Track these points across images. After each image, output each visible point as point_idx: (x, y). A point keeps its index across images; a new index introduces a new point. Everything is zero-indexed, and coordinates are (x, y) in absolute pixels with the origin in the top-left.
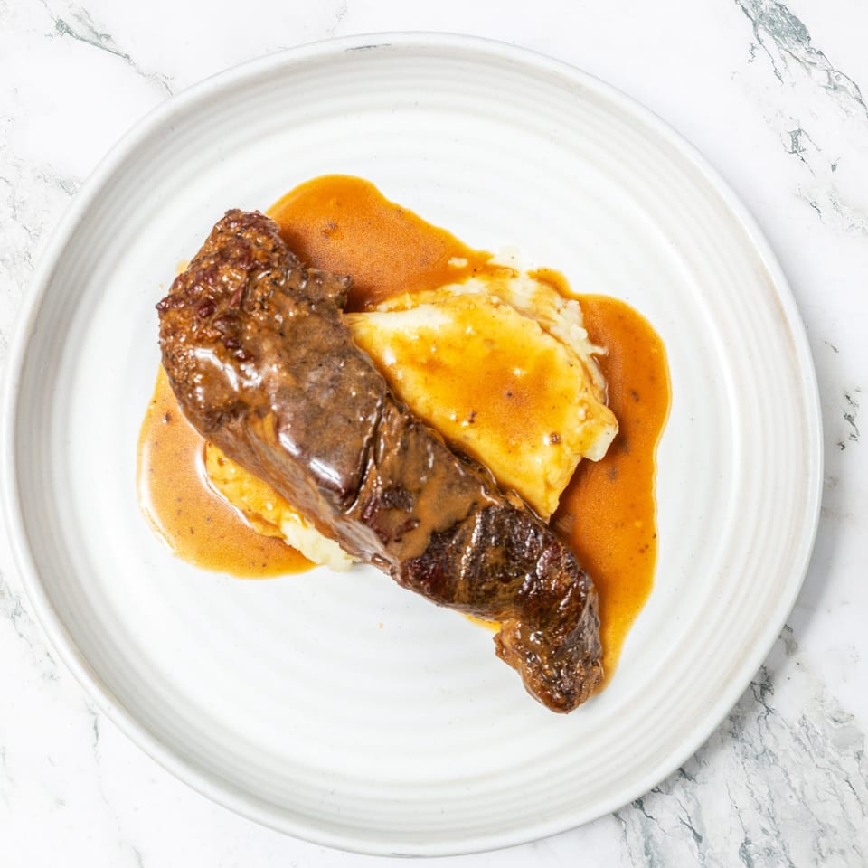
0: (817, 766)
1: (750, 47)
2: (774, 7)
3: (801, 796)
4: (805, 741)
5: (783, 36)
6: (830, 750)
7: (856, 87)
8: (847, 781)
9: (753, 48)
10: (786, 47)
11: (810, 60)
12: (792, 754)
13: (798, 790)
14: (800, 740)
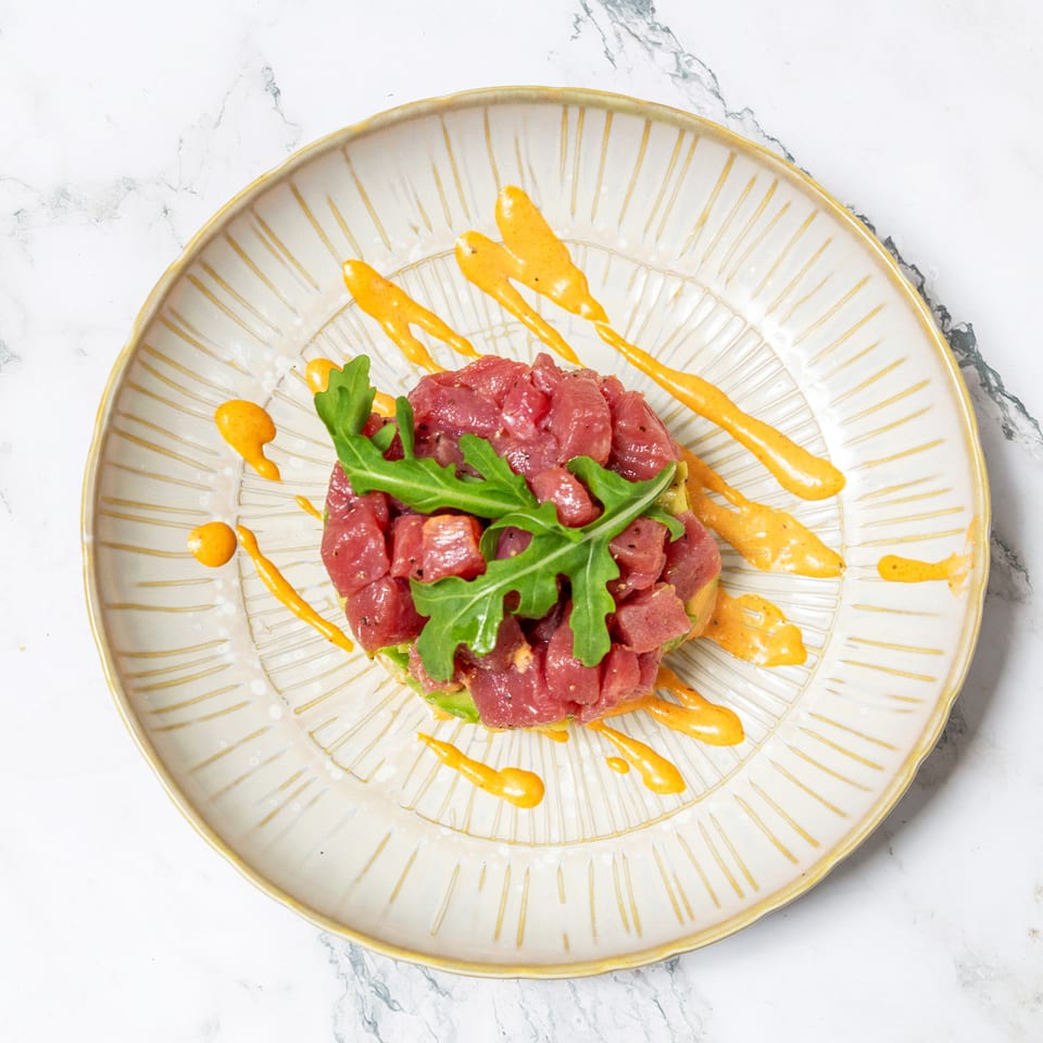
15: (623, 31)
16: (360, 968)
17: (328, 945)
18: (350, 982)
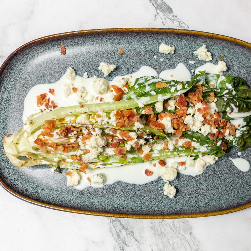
0: (178, 237)
1: (155, 16)
2: (162, 3)
3: (173, 247)
4: (174, 229)
5: (165, 12)
6: (182, 232)
7: (188, 26)
8: (187, 242)
9: (156, 16)
10: (166, 15)
11: (173, 18)
12: (170, 233)
13: (172, 245)
14: (172, 229)
15: (166, 17)
16: (119, 237)
17: (111, 232)
18: (117, 240)
